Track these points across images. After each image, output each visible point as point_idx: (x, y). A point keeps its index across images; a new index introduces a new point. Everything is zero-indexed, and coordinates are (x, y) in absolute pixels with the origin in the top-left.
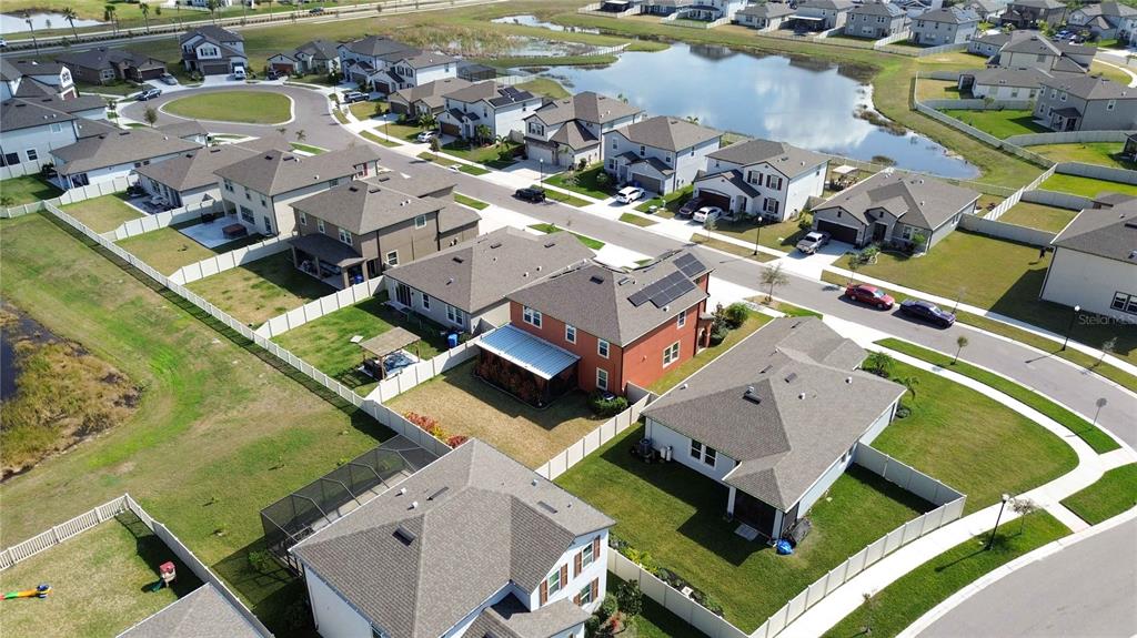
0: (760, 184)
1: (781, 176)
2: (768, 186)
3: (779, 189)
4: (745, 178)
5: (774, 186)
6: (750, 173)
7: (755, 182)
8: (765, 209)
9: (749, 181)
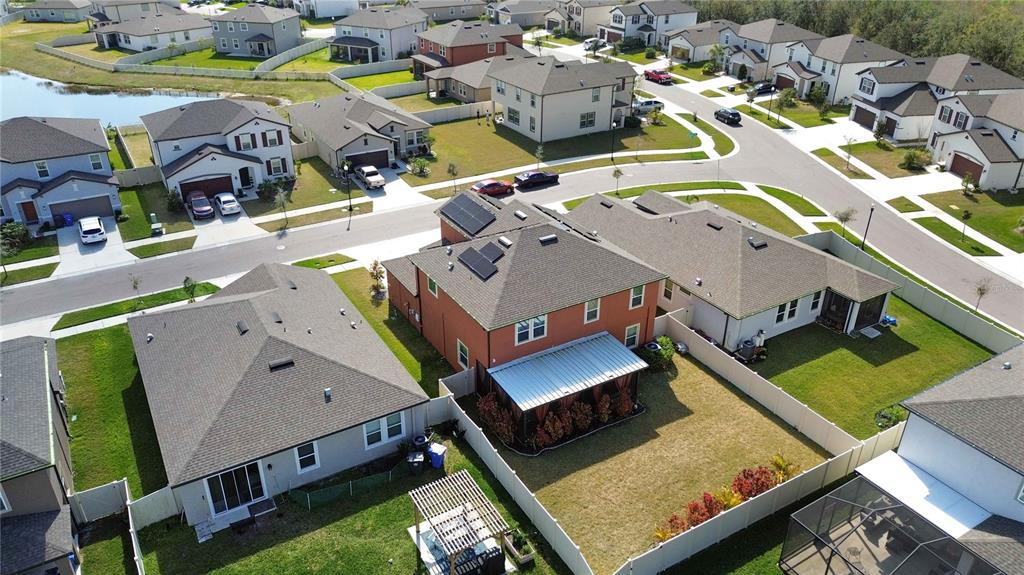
0: (255, 146)
1: (279, 128)
2: (265, 145)
3: (281, 143)
4: (232, 146)
5: (273, 142)
6: (237, 139)
7: (247, 147)
8: (270, 173)
9: (239, 148)
